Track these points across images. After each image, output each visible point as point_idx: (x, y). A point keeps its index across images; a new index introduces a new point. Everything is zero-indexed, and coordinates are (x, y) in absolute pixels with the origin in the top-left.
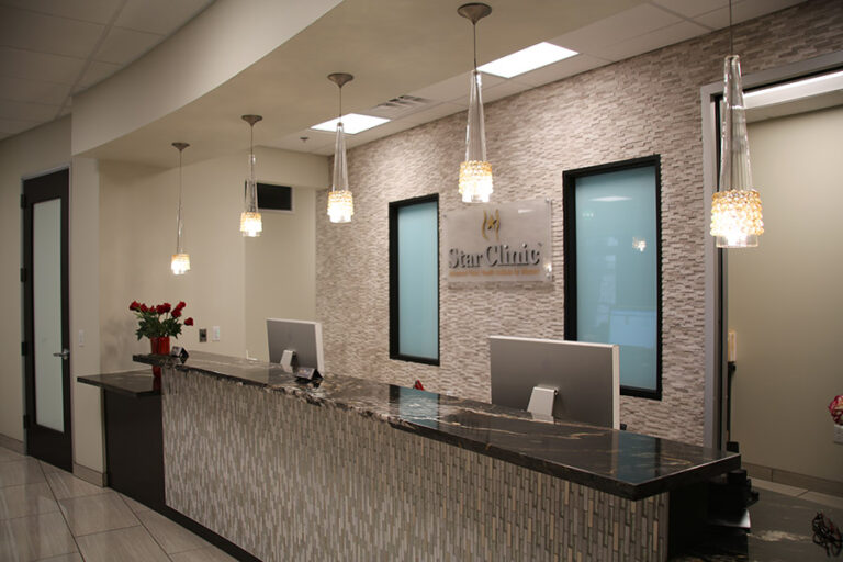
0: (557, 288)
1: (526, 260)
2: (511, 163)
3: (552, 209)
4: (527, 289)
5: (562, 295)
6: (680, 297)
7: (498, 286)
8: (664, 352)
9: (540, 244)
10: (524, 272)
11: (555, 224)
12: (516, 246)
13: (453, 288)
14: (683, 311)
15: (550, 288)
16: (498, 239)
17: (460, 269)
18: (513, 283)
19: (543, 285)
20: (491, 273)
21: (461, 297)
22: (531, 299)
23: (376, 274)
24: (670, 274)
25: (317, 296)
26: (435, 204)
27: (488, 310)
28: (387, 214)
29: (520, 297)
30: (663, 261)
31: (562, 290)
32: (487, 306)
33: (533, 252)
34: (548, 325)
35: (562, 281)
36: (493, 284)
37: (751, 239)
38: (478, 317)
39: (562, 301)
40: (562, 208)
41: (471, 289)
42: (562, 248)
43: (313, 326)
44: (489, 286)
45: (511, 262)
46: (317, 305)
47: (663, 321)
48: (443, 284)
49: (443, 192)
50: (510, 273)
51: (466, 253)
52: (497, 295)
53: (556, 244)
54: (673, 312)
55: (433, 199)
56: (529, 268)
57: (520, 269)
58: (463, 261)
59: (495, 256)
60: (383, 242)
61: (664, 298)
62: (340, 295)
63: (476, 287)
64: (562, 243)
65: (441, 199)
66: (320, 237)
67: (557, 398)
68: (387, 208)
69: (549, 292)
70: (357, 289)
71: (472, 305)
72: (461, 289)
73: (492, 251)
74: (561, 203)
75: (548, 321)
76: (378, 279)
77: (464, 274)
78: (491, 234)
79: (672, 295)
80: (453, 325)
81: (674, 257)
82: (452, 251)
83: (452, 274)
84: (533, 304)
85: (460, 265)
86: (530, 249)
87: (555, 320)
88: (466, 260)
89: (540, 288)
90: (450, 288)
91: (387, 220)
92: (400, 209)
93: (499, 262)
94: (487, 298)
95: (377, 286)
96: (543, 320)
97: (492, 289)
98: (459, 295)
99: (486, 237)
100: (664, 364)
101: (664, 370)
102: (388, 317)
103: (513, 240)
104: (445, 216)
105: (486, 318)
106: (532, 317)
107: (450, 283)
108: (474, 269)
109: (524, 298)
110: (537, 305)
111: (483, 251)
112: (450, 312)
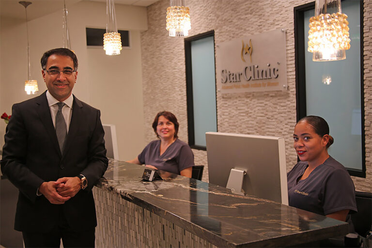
0: (292, 96)
1: (270, 75)
2: (260, 4)
3: (286, 36)
4: (271, 96)
5: (295, 100)
7: (253, 95)
8: (367, 141)
9: (279, 64)
10: (269, 84)
11: (289, 48)
12: (264, 67)
13: (226, 98)
15: (287, 96)
16: (252, 61)
17: (228, 84)
18: (262, 92)
19: (282, 93)
20: (247, 86)
21: (230, 104)
22: (274, 104)
23: (178, 90)
25: (144, 106)
26: (212, 37)
27: (247, 113)
28: (183, 46)
29: (267, 103)
31: (295, 96)
32: (247, 110)
33: (274, 69)
34: (286, 122)
35: (294, 90)
36: (250, 94)
37: (340, 54)
38: (241, 118)
39: (295, 104)
40: (293, 36)
41: (236, 98)
42: (294, 65)
43: (110, 127)
44: (247, 96)
45: (260, 77)
46: (145, 112)
47: (365, 118)
48: (219, 95)
49: (217, 29)
50: (259, 86)
51: (231, 73)
52: (252, 102)
53: (289, 63)
55: (210, 34)
56: (272, 81)
57: (266, 82)
58: (231, 78)
59: (250, 74)
60: (181, 67)
61: (365, 100)
62: (158, 105)
63: (239, 97)
64: (294, 62)
65: (216, 34)
66: (144, 65)
67: (246, 177)
68: (183, 42)
69: (285, 99)
70: (168, 100)
71: (237, 109)
72: (230, 98)
73: (248, 70)
74: (293, 31)
75: (285, 119)
76: (180, 93)
77: (231, 87)
78: (247, 57)
80: (226, 124)
82: (223, 71)
83: (224, 88)
84: (276, 108)
85: (228, 81)
86: (272, 68)
87: (290, 119)
88: (232, 77)
89: (280, 96)
90: (223, 98)
91: (184, 51)
92: (193, 43)
93: (253, 78)
94: (246, 104)
95: (179, 97)
96: (282, 119)
97: (249, 97)
98: (229, 103)
99: (244, 60)
100: (367, 150)
101: (367, 155)
102: (186, 120)
103: (262, 61)
104: (218, 46)
105: (246, 119)
106: (276, 116)
107: (223, 94)
108: (236, 84)
109: (269, 103)
110: (278, 108)
111: (242, 71)
112: (224, 115)
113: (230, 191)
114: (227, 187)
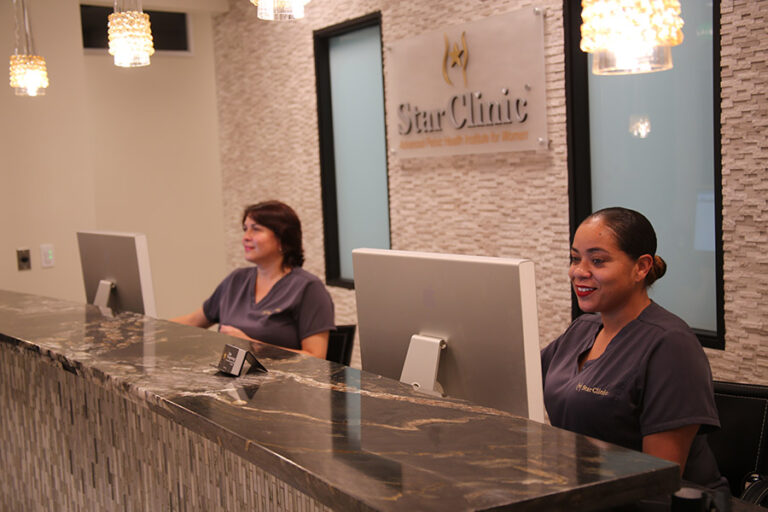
0: (557, 162)
1: (508, 114)
3: (546, 25)
4: (512, 164)
5: (565, 173)
6: (753, 168)
7: (471, 162)
8: (727, 265)
9: (528, 88)
10: (507, 137)
11: (551, 52)
12: (494, 96)
13: (409, 168)
14: (758, 191)
15: (546, 162)
16: (466, 83)
17: (414, 137)
18: (492, 156)
19: (536, 157)
20: (457, 141)
21: (418, 182)
22: (519, 182)
23: (300, 151)
24: (735, 127)
25: (225, 189)
26: (377, 29)
27: (457, 203)
28: (310, 50)
29: (502, 179)
30: (723, 105)
31: (565, 164)
32: (456, 196)
33: (518, 102)
34: (545, 223)
35: (564, 149)
36: (464, 158)
38: (443, 214)
39: (565, 183)
40: (561, 22)
41: (433, 169)
42: (563, 93)
43: (131, 241)
44: (458, 163)
45: (487, 120)
46: (225, 204)
47: (724, 212)
48: (393, 162)
49: (387, 7)
50: (485, 139)
51: (421, 110)
52: (468, 178)
53: (553, 86)
54: (740, 195)
55: (372, 21)
56: (514, 129)
57: (499, 131)
58: (421, 123)
59: (463, 113)
60: (307, 98)
61: (725, 171)
62: (255, 187)
63: (440, 166)
64: (562, 84)
65: (385, 20)
66: (221, 93)
67: (446, 354)
68: (310, 40)
69: (544, 170)
70: (277, 175)
71: (434, 195)
72: (419, 169)
73: (459, 104)
74: (561, 13)
75: (544, 217)
76: (305, 158)
77: (420, 145)
78: (456, 74)
79: (740, 164)
80: (410, 229)
81: (742, 96)
82: (402, 107)
83: (404, 146)
84: (522, 191)
85: (414, 128)
86: (513, 98)
87: (555, 216)
88: (422, 120)
89: (532, 162)
90: (403, 168)
91: (312, 60)
92: (333, 41)
93: (469, 123)
94: (456, 183)
95: (304, 169)
96: (537, 217)
97: (461, 167)
98: (416, 180)
100: (727, 286)
101: (728, 296)
102: (321, 220)
103: (490, 83)
104: (390, 49)
105: (456, 217)
106: (522, 211)
107: (402, 161)
108: (432, 136)
109: (507, 179)
110: (528, 190)
111: (445, 105)
112: (405, 208)
113: (407, 389)
114: (403, 379)
